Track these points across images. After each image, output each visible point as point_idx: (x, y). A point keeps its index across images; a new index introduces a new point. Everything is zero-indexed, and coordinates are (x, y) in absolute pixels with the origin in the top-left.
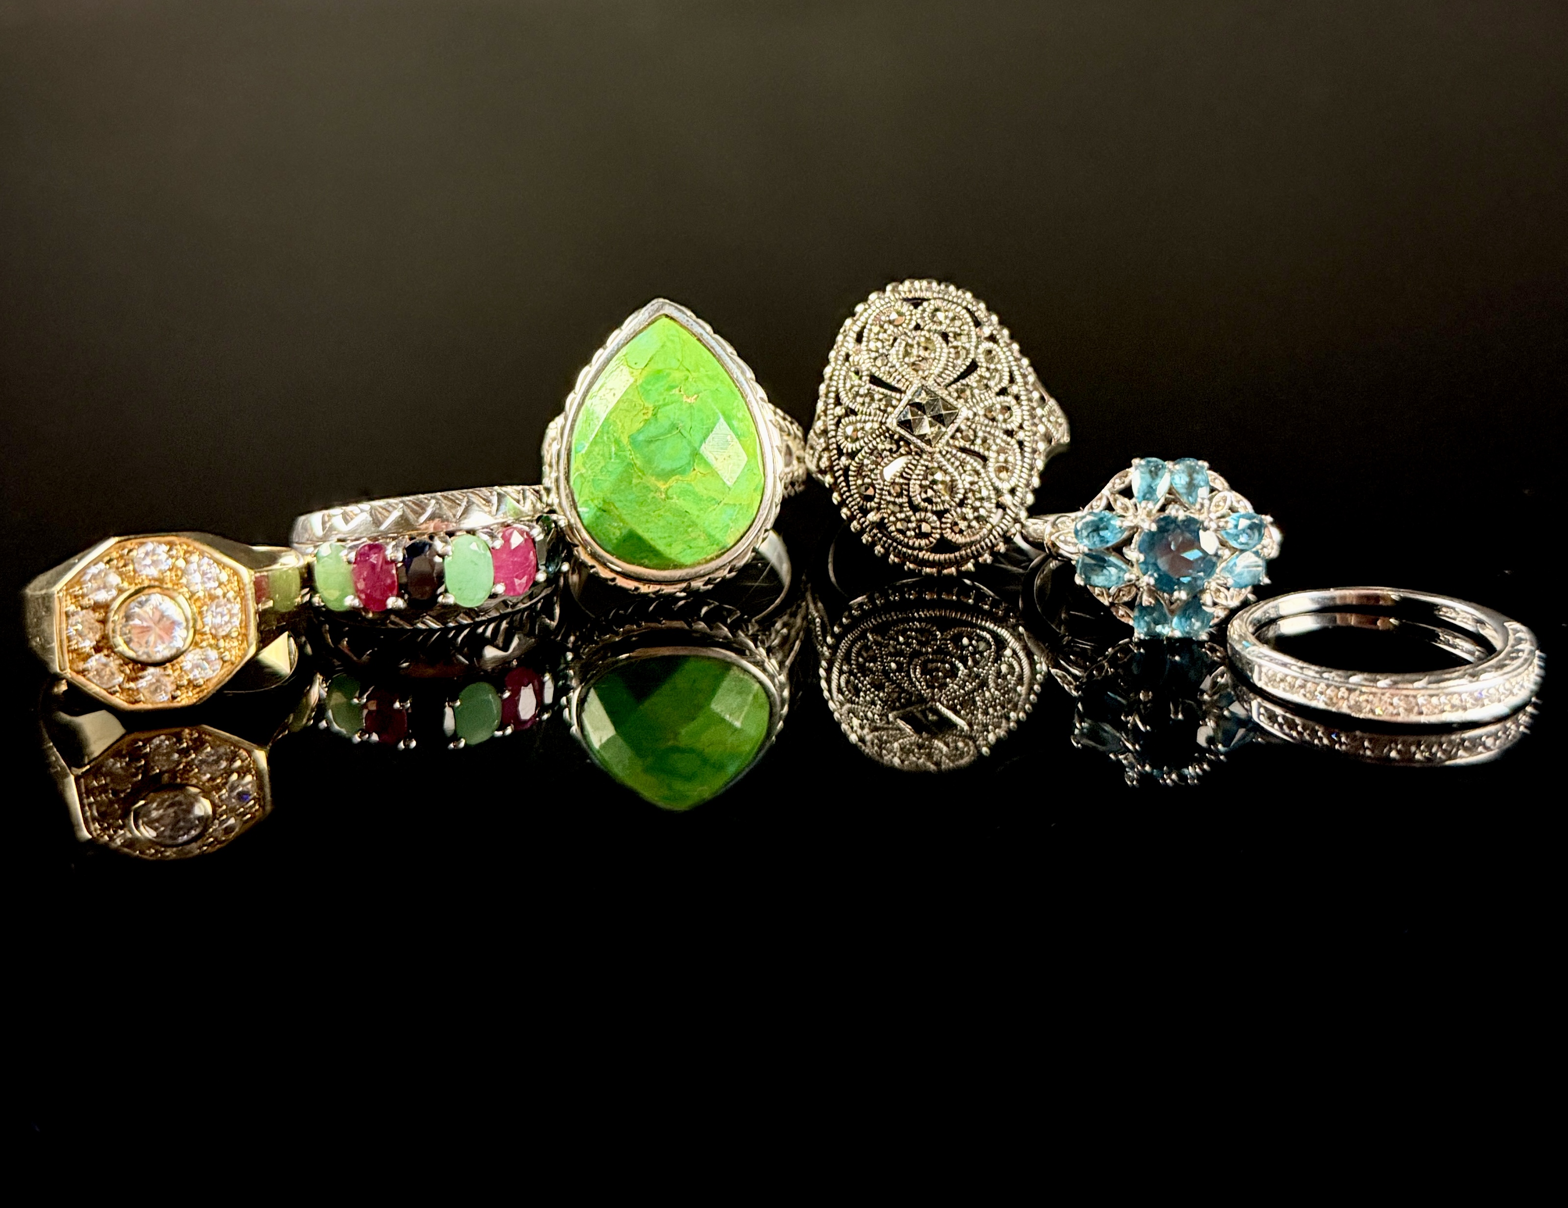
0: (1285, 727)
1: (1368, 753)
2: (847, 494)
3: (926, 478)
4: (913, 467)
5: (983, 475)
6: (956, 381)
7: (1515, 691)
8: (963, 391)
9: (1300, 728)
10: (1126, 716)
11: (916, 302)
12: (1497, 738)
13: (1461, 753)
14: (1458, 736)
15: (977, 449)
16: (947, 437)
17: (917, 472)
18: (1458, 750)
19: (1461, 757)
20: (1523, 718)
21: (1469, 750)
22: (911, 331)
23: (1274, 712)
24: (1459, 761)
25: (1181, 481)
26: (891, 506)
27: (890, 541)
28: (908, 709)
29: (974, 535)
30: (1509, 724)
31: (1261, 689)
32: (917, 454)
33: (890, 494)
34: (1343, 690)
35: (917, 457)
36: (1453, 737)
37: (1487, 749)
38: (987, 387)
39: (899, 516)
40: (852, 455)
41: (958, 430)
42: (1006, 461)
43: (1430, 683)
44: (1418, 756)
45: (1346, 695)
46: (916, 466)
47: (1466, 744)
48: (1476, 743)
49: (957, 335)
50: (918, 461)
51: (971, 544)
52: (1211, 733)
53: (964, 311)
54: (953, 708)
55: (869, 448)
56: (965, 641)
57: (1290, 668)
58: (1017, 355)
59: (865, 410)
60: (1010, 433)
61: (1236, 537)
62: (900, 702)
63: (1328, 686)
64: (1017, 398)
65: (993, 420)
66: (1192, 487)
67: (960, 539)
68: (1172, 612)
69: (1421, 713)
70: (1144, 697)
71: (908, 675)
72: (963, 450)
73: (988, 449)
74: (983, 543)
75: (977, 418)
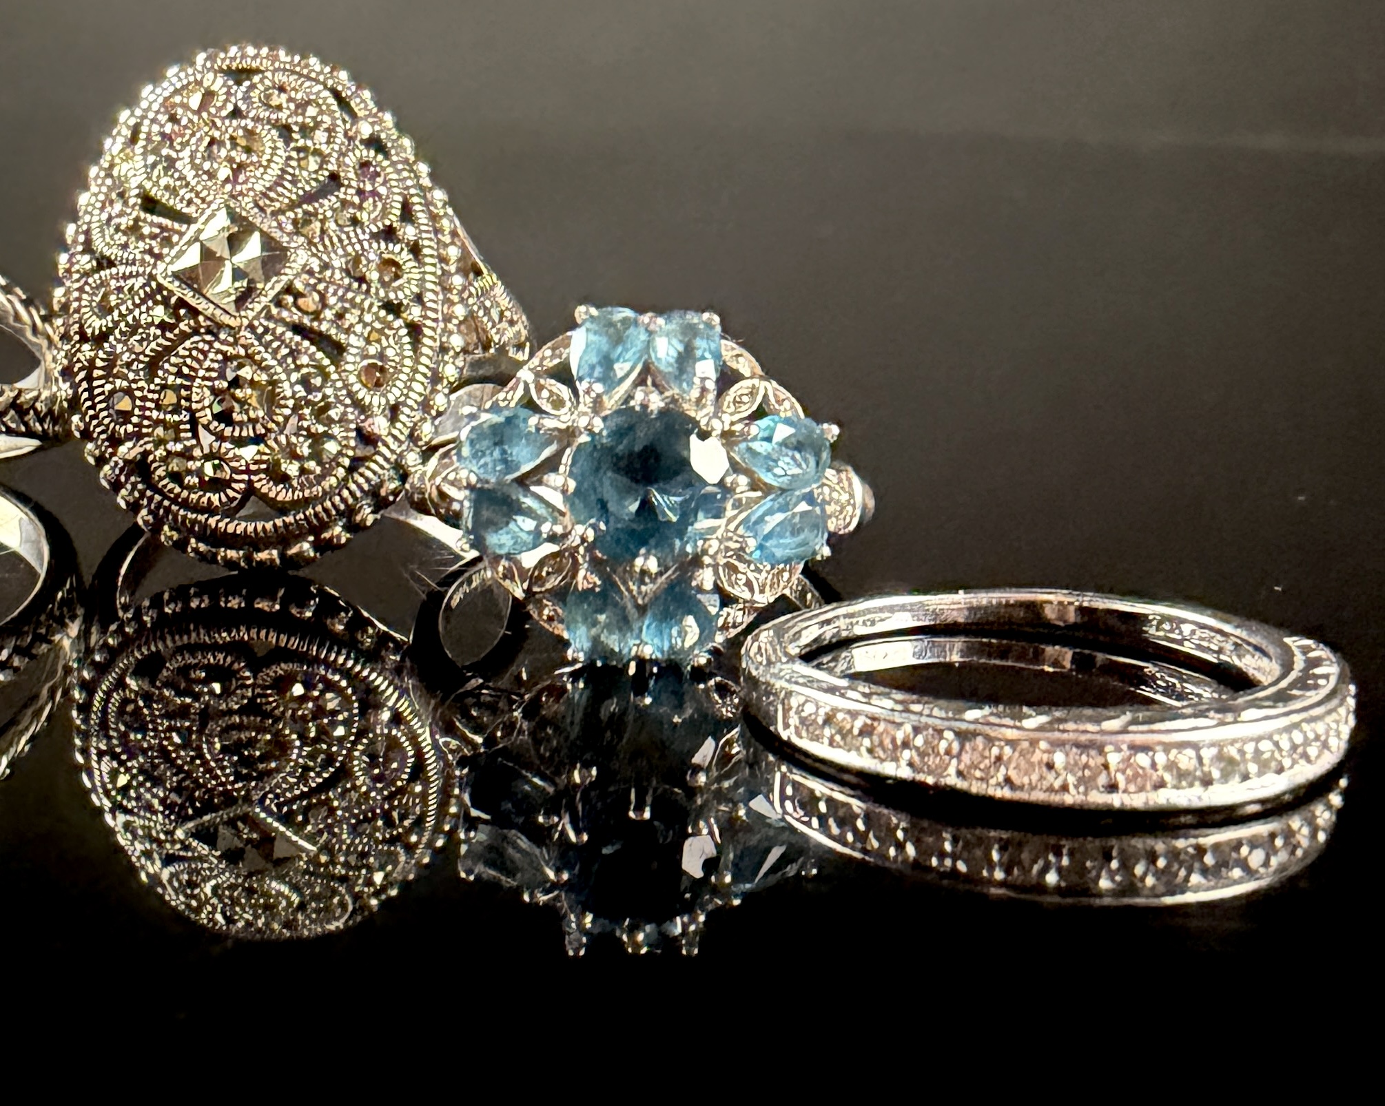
0: (831, 821)
1: (999, 875)
2: (91, 412)
3: (222, 376)
4: (201, 357)
5: (334, 376)
6: (293, 206)
7: (1313, 751)
8: (307, 222)
9: (860, 825)
10: (547, 815)
11: (240, 75)
12: (1271, 850)
13: (1196, 878)
14: (1192, 841)
15: (324, 327)
16: (264, 300)
17: (207, 364)
18: (1190, 871)
19: (1196, 889)
20: (1323, 815)
21: (1214, 873)
22: (223, 119)
23: (812, 792)
24: (1189, 898)
25: (666, 350)
26: (160, 431)
27: (158, 498)
28: (207, 818)
29: (311, 486)
30: (1296, 822)
31: (789, 744)
32: (209, 332)
33: (158, 407)
34: (949, 735)
35: (208, 338)
36: (1180, 843)
37: (1250, 873)
38: (355, 222)
39: (171, 446)
40: (100, 339)
41: (289, 289)
42: (381, 356)
43: (1134, 722)
44: (1104, 884)
45: (956, 746)
46: (205, 353)
47: (1209, 860)
48: (1227, 858)
49: (306, 131)
50: (210, 343)
51: (306, 502)
52: (711, 851)
53: (326, 94)
54: (287, 819)
55: (127, 325)
56: (298, 690)
57: (843, 695)
58: (426, 182)
59: (125, 255)
60: (394, 308)
61: (770, 461)
62: (193, 806)
63: (917, 730)
64: (415, 250)
65: (362, 280)
66: (686, 358)
67: (282, 494)
68: (642, 610)
69: (1112, 788)
70: (581, 777)
71: (201, 756)
72: (298, 329)
73: (348, 331)
74: (328, 504)
75: (328, 273)
